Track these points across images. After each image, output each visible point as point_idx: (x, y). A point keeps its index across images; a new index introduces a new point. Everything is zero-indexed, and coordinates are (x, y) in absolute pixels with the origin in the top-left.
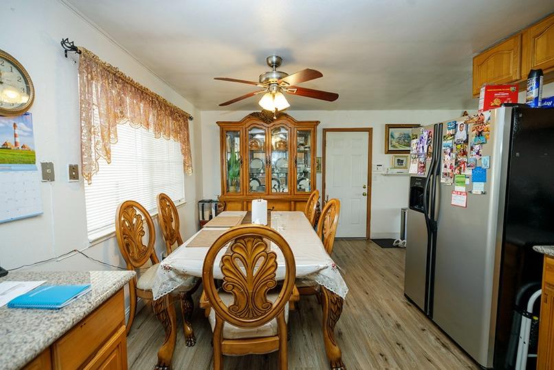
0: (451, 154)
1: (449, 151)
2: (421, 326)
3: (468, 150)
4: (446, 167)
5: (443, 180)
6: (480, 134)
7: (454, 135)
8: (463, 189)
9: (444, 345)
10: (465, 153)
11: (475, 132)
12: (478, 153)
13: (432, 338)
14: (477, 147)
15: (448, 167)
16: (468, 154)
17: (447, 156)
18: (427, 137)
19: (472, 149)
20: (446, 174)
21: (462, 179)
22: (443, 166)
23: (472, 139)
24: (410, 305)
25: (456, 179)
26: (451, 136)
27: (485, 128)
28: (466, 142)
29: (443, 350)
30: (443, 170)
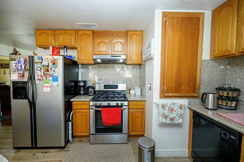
0: (41, 71)
1: (39, 69)
2: (32, 154)
3: (50, 69)
4: (38, 76)
5: (37, 82)
6: (54, 64)
7: (41, 62)
8: (48, 85)
9: (46, 153)
10: (48, 71)
11: (52, 63)
12: (54, 71)
13: (40, 154)
14: (53, 69)
15: (40, 76)
16: (50, 71)
17: (38, 72)
18: (23, 61)
19: (51, 69)
20: (39, 79)
21: (48, 81)
22: (36, 75)
23: (51, 65)
24: (19, 151)
25: (44, 81)
26: (40, 62)
27: (56, 62)
28: (48, 66)
29: (47, 154)
30: (36, 77)
